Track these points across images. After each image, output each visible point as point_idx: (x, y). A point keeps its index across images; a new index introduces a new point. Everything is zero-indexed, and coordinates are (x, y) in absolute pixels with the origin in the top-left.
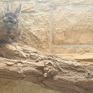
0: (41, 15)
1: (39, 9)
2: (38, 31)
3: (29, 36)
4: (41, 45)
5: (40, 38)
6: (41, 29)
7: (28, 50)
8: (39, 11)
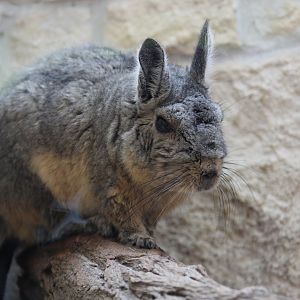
0: (279, 65)
1: (264, 27)
2: (264, 169)
3: (211, 205)
4: (282, 258)
5: (275, 212)
6: (283, 153)
7: (148, 285)
8: (265, 45)
